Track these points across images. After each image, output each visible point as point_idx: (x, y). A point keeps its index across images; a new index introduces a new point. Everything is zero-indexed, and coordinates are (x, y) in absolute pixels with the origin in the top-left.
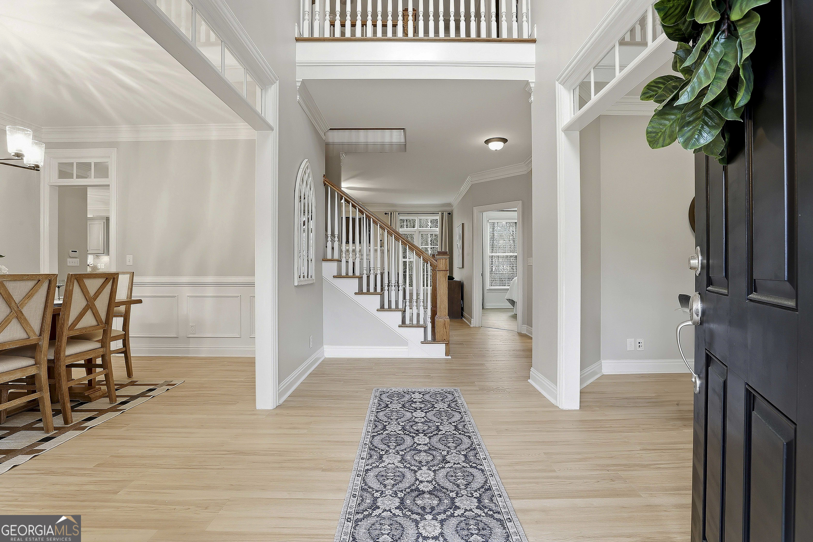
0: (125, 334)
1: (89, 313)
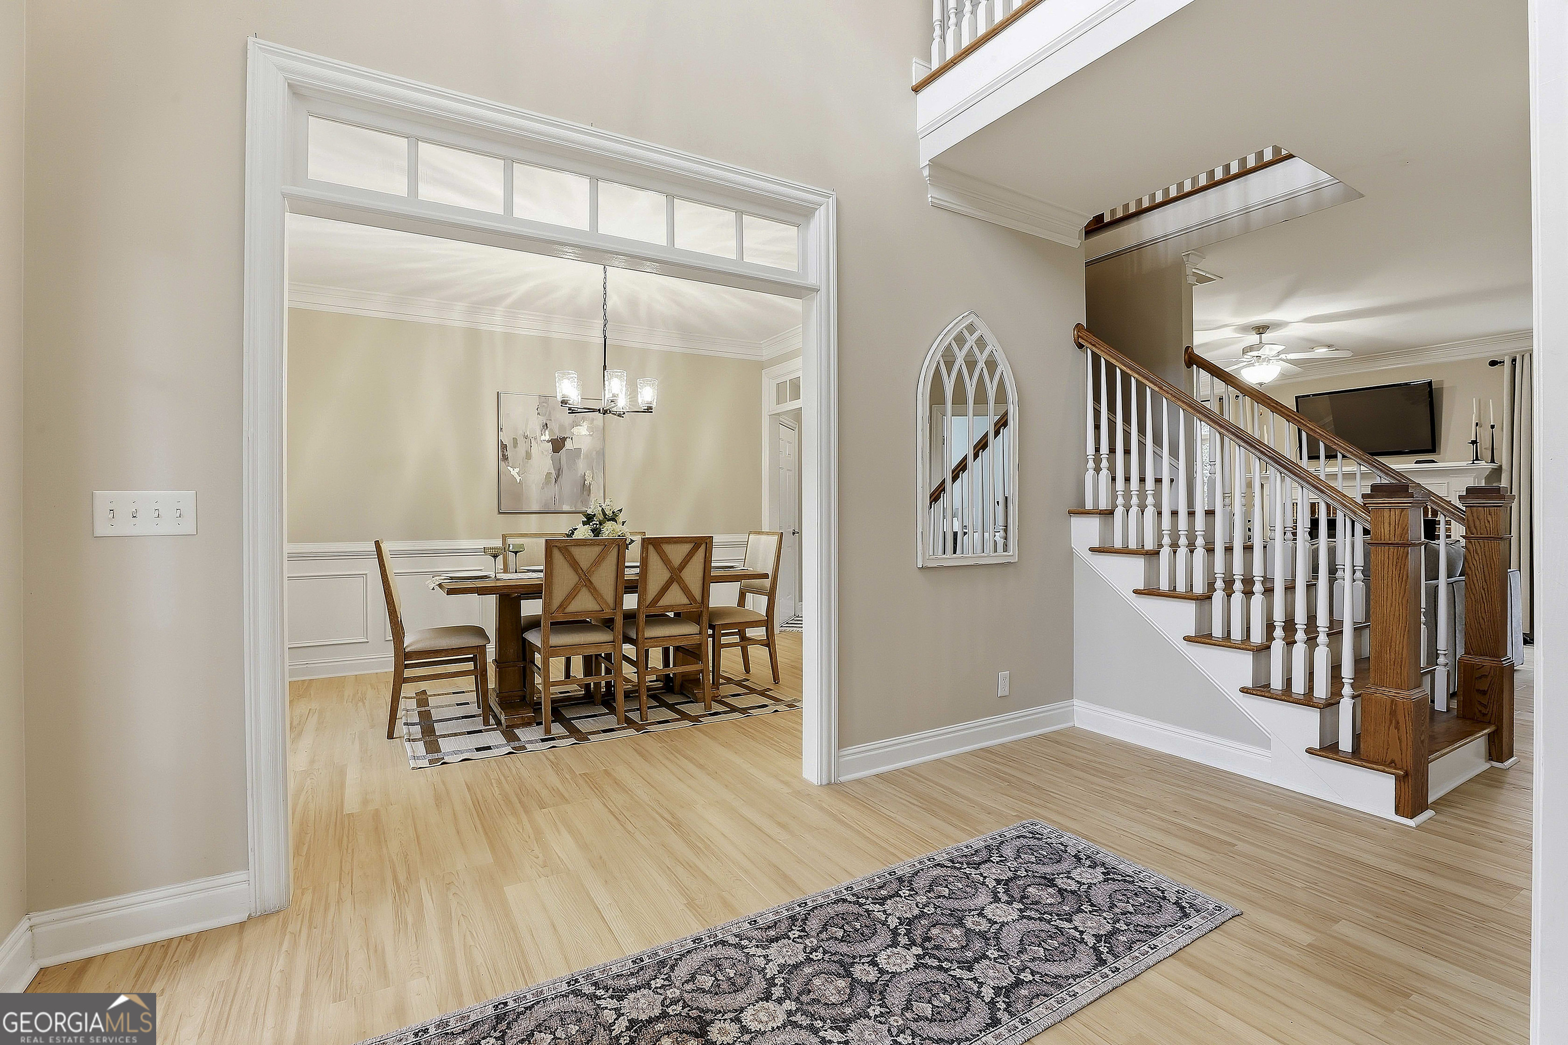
0: (769, 621)
1: (675, 588)
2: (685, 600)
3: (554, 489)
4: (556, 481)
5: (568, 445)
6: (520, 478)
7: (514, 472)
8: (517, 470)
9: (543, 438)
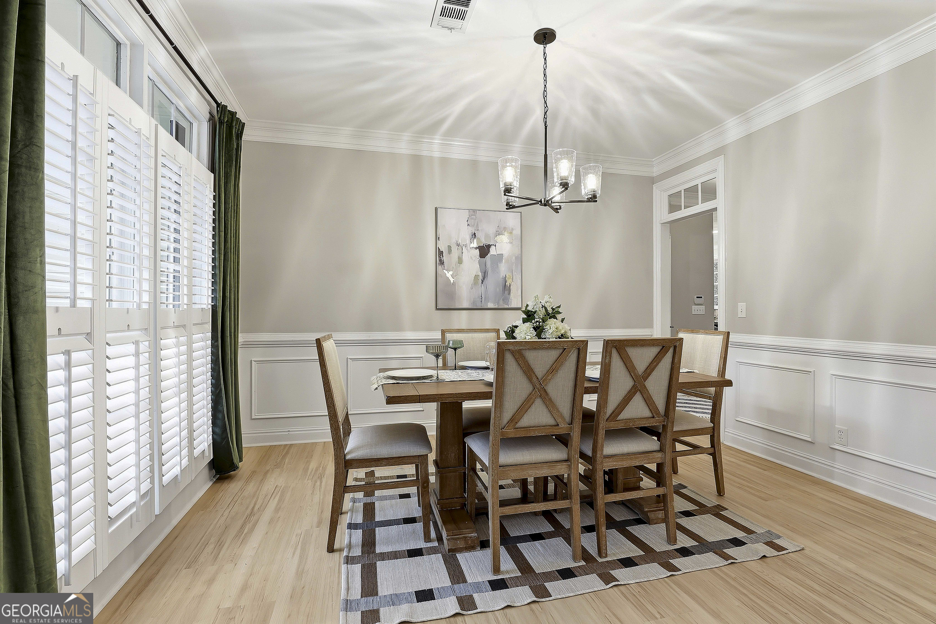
0: (713, 428)
1: (638, 399)
2: (647, 413)
3: (481, 289)
4: (482, 282)
5: (493, 251)
6: (454, 280)
7: (449, 274)
8: (451, 273)
9: (472, 245)
